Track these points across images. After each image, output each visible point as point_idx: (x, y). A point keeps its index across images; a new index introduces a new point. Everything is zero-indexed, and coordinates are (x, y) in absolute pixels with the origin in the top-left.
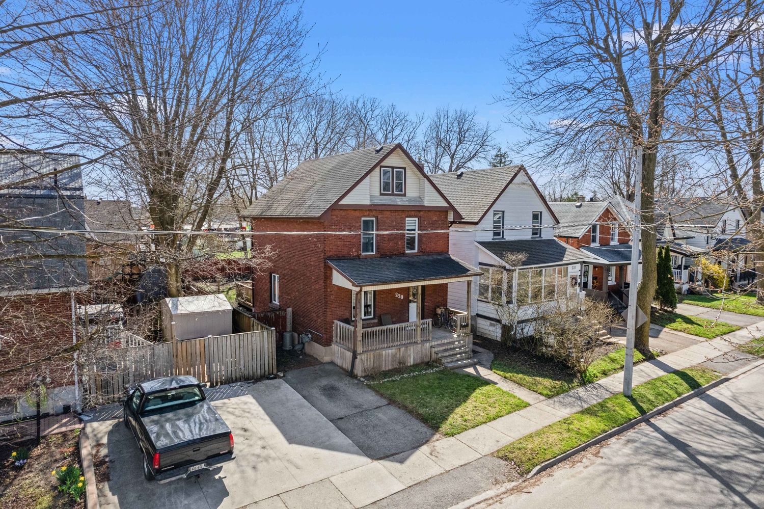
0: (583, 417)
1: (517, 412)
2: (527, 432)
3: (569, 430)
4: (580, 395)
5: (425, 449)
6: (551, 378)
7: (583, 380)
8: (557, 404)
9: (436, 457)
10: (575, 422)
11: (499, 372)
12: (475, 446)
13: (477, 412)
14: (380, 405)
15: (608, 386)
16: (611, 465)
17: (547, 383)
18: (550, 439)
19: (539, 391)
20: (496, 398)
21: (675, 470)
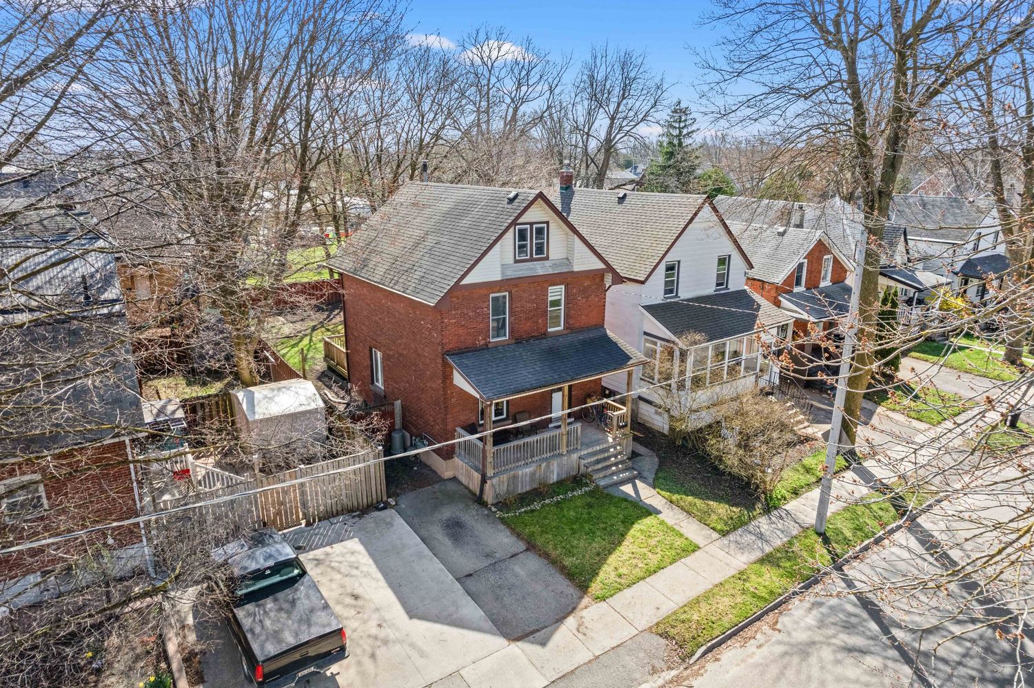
0: (764, 569)
1: (683, 560)
2: (692, 594)
3: (744, 591)
4: (762, 530)
5: (571, 621)
6: (728, 502)
7: (768, 505)
8: (733, 546)
9: (585, 634)
10: (753, 577)
11: (663, 493)
12: (631, 615)
13: (634, 562)
14: (516, 551)
15: (798, 514)
16: (789, 644)
17: (722, 510)
18: (720, 605)
19: (713, 525)
20: (658, 539)
21: (863, 652)
